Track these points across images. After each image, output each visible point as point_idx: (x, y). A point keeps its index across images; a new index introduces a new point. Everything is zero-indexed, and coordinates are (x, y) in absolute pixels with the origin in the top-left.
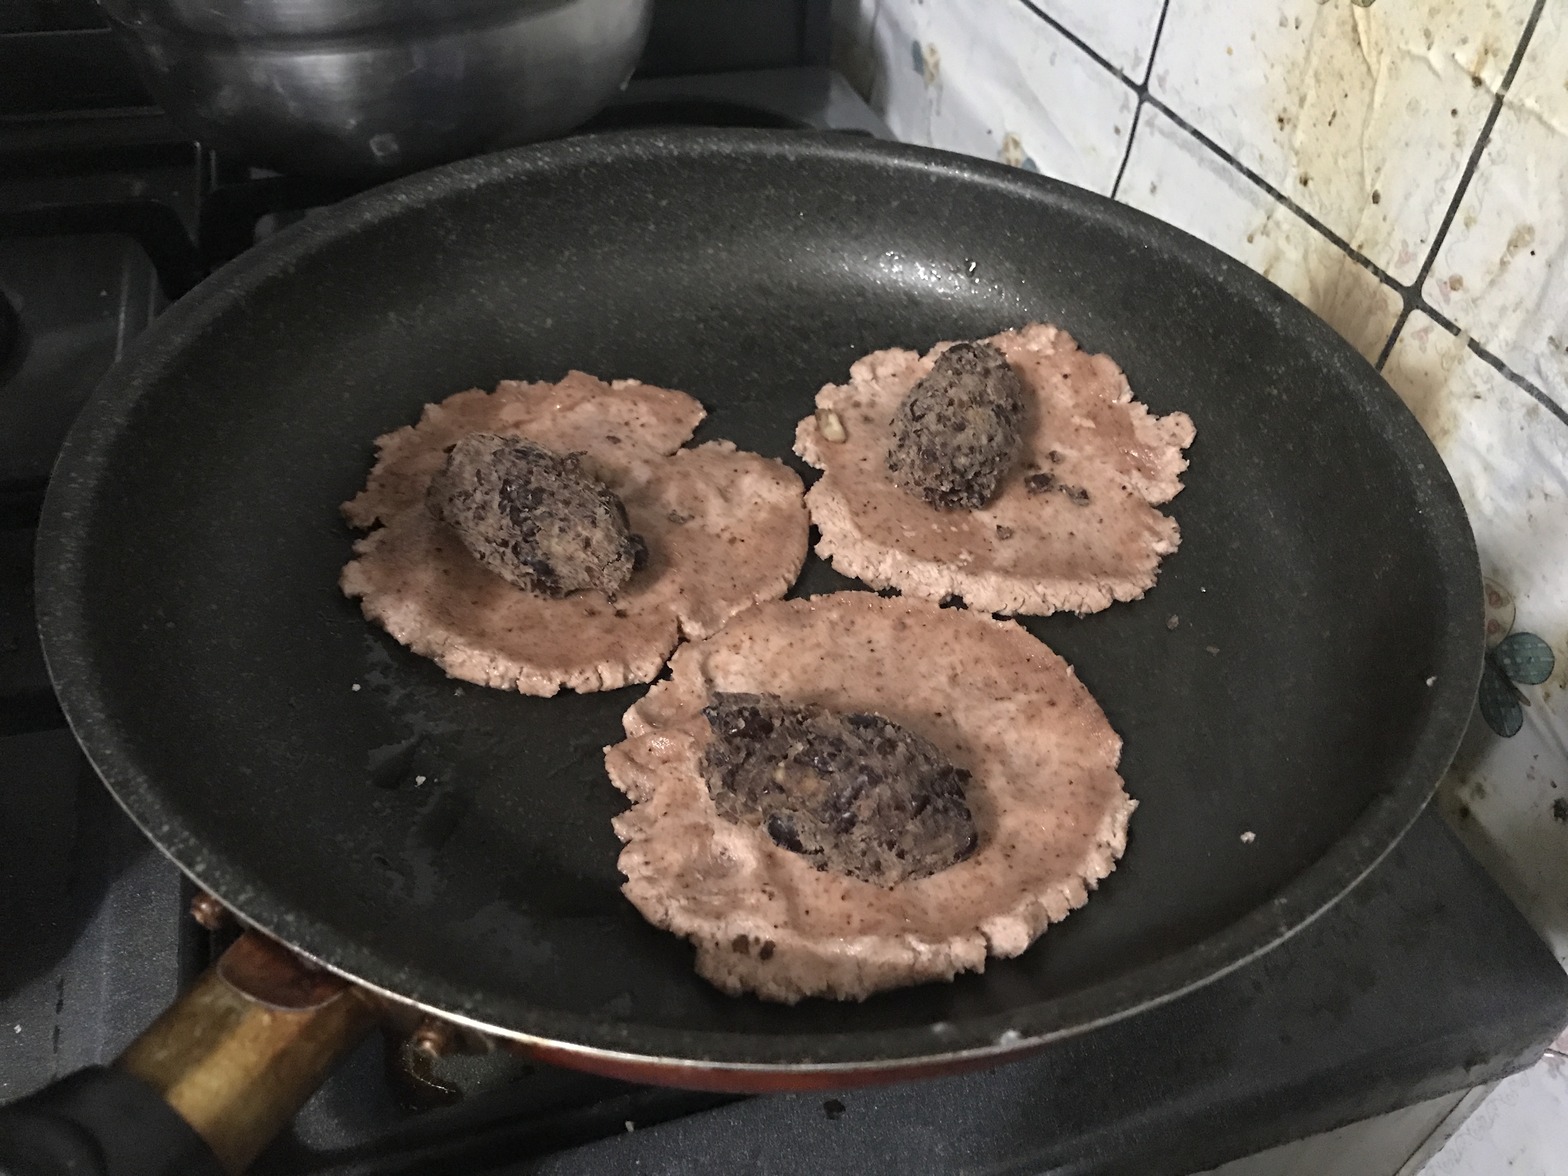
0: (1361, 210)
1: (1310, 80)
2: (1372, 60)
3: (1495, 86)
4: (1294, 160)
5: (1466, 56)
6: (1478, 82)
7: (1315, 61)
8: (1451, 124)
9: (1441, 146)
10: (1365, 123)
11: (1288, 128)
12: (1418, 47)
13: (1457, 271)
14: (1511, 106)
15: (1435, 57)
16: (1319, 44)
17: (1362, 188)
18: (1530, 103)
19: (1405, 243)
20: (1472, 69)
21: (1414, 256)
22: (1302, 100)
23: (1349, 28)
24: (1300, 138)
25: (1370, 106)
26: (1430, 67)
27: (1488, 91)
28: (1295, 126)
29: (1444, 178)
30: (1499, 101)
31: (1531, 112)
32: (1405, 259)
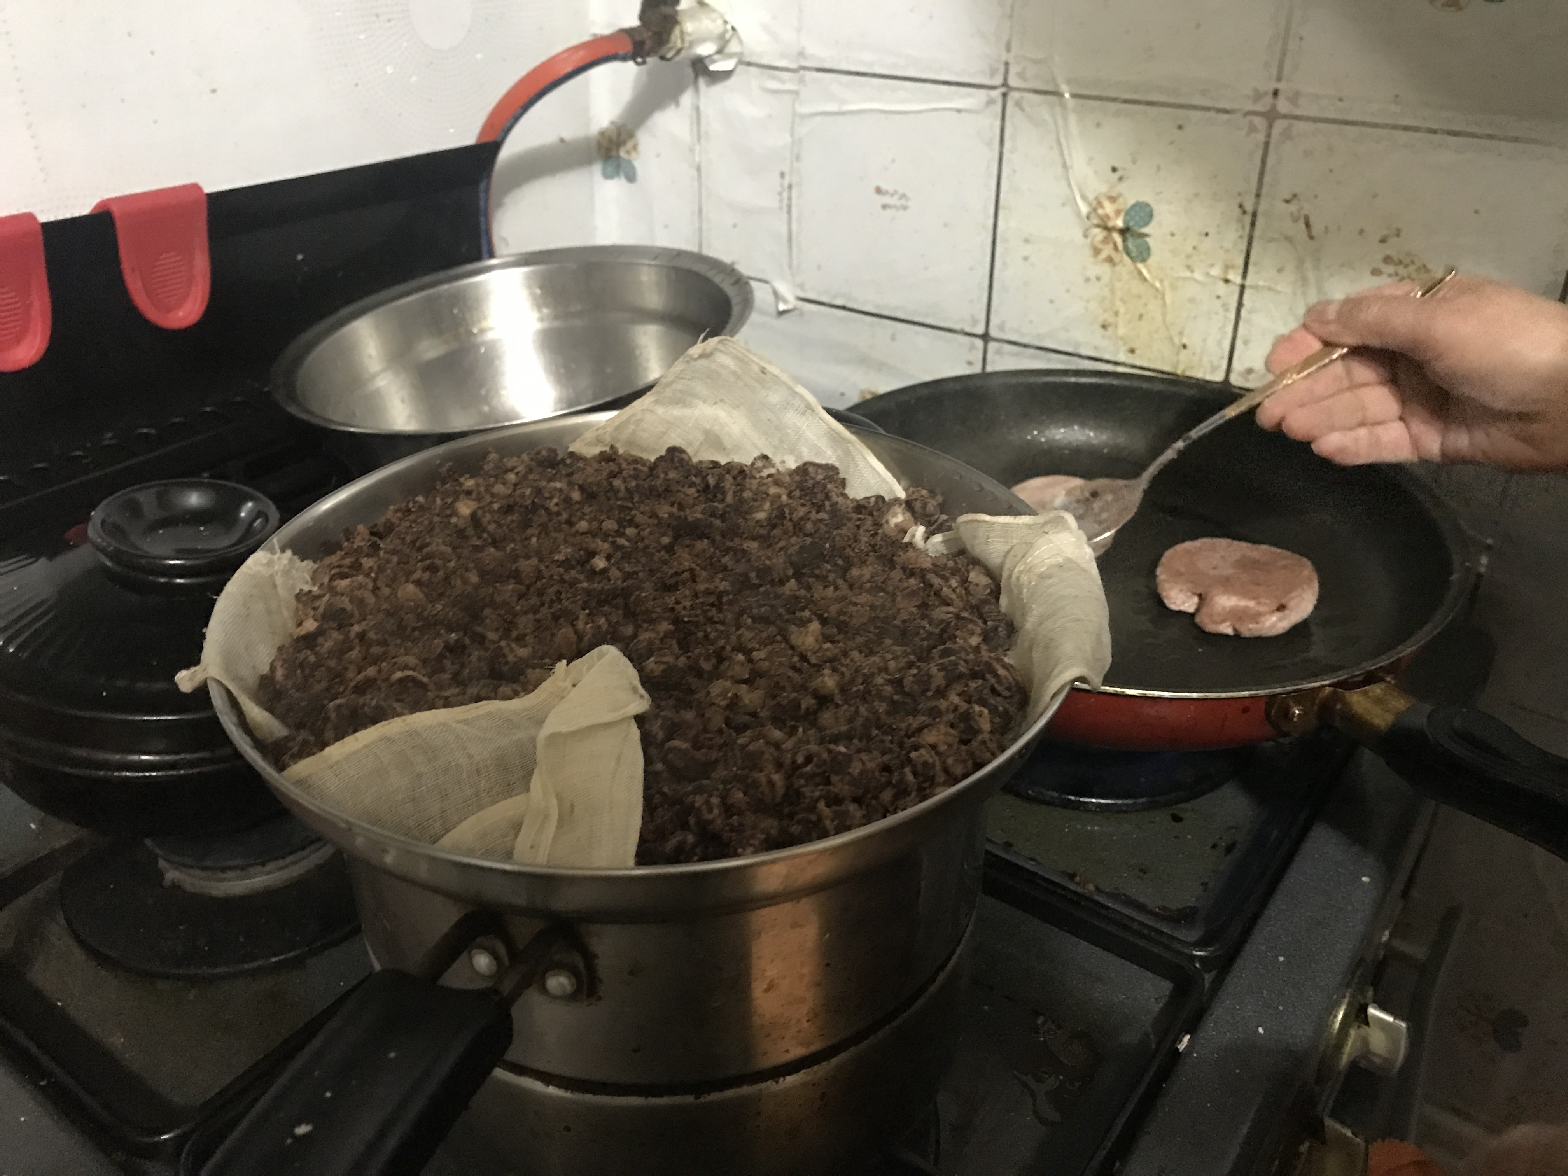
0: (1178, 354)
1: (1118, 303)
2: (1158, 284)
3: (1238, 280)
4: (1121, 343)
5: (1216, 271)
6: (1227, 281)
7: (1119, 294)
8: (1218, 303)
9: (1217, 313)
10: (1164, 315)
11: (1110, 329)
12: (1188, 274)
13: (1248, 365)
14: (1251, 287)
15: (1198, 275)
16: (1118, 285)
17: (1174, 344)
18: (1261, 283)
19: (1211, 362)
20: (1222, 276)
21: (1219, 366)
22: (1116, 314)
23: (1136, 273)
24: (1121, 331)
25: (1164, 304)
26: (1196, 281)
27: (1235, 284)
28: (1116, 327)
29: (1224, 326)
30: (1243, 287)
31: (1263, 287)
32: (1214, 369)
